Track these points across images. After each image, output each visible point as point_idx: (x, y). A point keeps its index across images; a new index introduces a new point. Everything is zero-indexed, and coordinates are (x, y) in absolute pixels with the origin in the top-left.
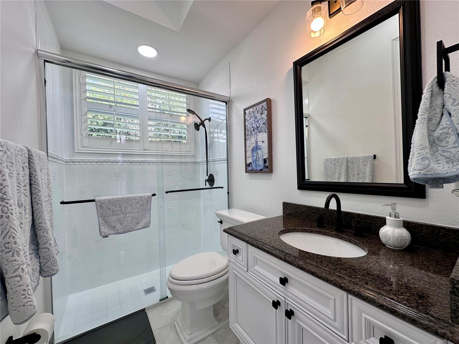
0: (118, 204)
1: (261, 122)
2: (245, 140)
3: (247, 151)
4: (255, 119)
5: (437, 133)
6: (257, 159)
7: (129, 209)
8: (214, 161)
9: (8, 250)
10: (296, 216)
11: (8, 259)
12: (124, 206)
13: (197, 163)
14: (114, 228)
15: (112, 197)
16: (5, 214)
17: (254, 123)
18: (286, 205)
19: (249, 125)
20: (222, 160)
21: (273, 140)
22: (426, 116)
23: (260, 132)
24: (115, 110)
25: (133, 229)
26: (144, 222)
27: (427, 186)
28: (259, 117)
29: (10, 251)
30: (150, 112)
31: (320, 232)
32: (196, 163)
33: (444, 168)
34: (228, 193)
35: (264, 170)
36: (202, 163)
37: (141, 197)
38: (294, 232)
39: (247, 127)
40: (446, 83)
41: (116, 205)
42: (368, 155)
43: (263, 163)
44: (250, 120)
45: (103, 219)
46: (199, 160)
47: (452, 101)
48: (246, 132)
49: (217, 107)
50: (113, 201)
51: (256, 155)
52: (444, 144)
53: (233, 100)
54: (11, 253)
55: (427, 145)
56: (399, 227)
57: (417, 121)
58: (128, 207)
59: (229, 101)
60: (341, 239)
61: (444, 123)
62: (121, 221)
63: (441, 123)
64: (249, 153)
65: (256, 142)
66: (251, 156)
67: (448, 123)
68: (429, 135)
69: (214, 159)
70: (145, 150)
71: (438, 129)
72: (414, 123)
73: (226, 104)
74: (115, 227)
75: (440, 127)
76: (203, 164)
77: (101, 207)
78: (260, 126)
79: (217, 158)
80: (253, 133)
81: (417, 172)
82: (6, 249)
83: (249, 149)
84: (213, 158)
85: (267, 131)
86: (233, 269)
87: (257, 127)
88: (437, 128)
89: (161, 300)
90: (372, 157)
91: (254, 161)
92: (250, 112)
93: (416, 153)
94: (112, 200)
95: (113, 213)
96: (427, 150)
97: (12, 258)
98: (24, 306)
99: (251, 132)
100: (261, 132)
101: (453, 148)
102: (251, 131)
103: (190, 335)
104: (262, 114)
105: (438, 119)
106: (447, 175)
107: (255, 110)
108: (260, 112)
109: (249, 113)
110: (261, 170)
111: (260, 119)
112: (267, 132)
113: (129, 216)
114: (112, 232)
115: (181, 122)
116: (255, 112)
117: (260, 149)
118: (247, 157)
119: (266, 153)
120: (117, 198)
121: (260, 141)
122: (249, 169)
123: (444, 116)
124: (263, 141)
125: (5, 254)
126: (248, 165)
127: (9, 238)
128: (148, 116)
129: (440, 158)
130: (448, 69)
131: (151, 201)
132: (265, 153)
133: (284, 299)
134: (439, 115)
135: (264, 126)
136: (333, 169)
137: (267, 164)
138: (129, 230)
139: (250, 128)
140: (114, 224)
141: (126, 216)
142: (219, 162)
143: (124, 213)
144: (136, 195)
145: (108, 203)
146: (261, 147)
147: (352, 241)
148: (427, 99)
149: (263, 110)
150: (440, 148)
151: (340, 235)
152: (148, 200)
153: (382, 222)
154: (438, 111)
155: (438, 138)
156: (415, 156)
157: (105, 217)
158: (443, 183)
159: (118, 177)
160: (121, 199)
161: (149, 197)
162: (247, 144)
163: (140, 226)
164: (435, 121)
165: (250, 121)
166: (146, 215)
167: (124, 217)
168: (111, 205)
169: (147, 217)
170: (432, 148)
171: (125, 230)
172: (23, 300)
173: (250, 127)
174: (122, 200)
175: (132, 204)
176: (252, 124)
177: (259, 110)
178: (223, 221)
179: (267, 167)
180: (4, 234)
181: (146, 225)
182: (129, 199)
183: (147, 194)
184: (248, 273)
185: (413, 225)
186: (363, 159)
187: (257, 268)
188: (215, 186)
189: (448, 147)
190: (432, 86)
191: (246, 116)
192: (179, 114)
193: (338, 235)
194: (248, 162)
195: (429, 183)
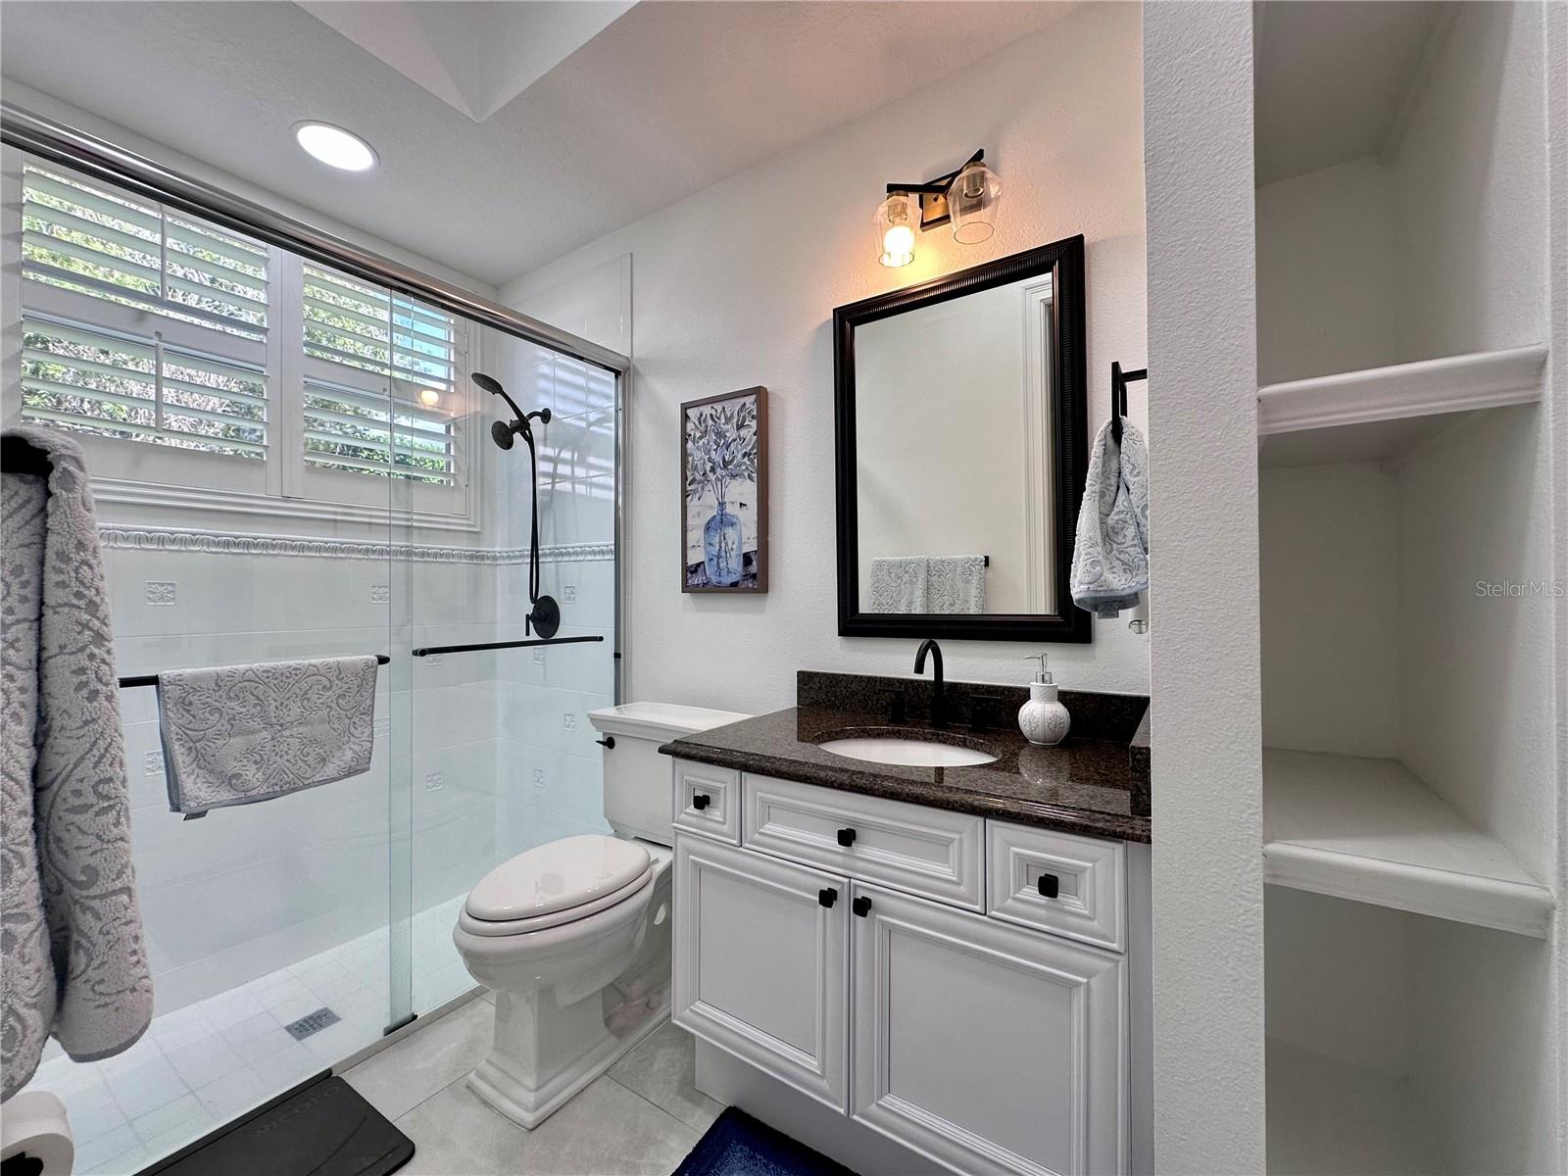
0: (252, 693)
1: (738, 451)
2: (685, 495)
3: (689, 528)
4: (720, 438)
5: (1113, 518)
6: (724, 554)
7: (296, 710)
8: (562, 554)
9: (106, 804)
10: (832, 706)
11: (104, 833)
12: (276, 701)
13: (488, 558)
14: (230, 780)
15: (229, 668)
16: (104, 688)
17: (716, 450)
18: (806, 680)
19: (697, 455)
20: (594, 553)
21: (770, 504)
22: (1097, 488)
23: (733, 477)
24: (158, 334)
25: (306, 782)
26: (349, 754)
27: (1095, 615)
28: (731, 435)
29: (111, 807)
30: (313, 361)
31: (900, 734)
32: (482, 558)
33: (1120, 581)
34: (617, 656)
35: (743, 585)
36: (509, 557)
37: (339, 669)
38: (840, 739)
39: (690, 459)
40: (1124, 436)
41: (242, 695)
42: (973, 557)
43: (741, 565)
44: (701, 438)
45: (190, 749)
46: (494, 547)
47: (1131, 467)
48: (689, 473)
49: (580, 381)
50: (232, 683)
51: (720, 542)
52: (1120, 539)
53: (640, 370)
54: (114, 812)
55: (1099, 541)
56: (1050, 700)
57: (1085, 494)
58: (290, 701)
59: (628, 369)
60: (944, 743)
61: (1120, 503)
62: (260, 755)
63: (1117, 504)
64: (696, 536)
65: (722, 504)
66: (702, 543)
67: (1125, 503)
68: (1102, 522)
69: (558, 546)
70: (287, 499)
71: (1113, 513)
72: (1080, 499)
73: (616, 377)
74: (237, 776)
75: (1116, 510)
76: (513, 561)
77: (185, 705)
78: (732, 460)
79: (572, 544)
80: (712, 477)
81: (1084, 587)
82: (101, 802)
83: (697, 524)
84: (556, 543)
85: (755, 475)
86: (690, 854)
87: (726, 464)
88: (1112, 510)
89: (389, 1031)
90: (981, 561)
91: (711, 559)
92: (701, 415)
93: (1084, 552)
94: (228, 676)
95: (229, 727)
96: (1099, 549)
97: (115, 831)
98: (133, 990)
99: (703, 474)
100: (737, 478)
101: (1131, 546)
102: (705, 470)
103: (537, 1089)
104: (740, 427)
105: (1113, 495)
106: (1124, 593)
107: (719, 412)
108: (735, 420)
109: (699, 419)
110: (734, 585)
111: (734, 440)
112: (756, 480)
113: (295, 734)
114: (226, 795)
115: (422, 407)
116: (719, 418)
117: (733, 525)
118: (689, 544)
119: (751, 537)
120: (247, 671)
121: (733, 503)
122: (695, 580)
123: (1121, 490)
124: (741, 504)
125: (96, 816)
126: (690, 570)
127: (111, 765)
128: (305, 376)
129: (1117, 563)
130: (1125, 413)
131: (375, 681)
132: (748, 539)
133: (847, 880)
134: (1114, 489)
135: (748, 463)
136: (894, 589)
137: (754, 569)
138: (292, 786)
139: (702, 462)
140: (233, 767)
141: (282, 736)
142: (582, 558)
143: (272, 725)
144: (322, 660)
145: (214, 690)
146: (735, 520)
147: (968, 743)
148: (1098, 457)
149: (744, 418)
150: (1115, 546)
151: (943, 735)
152: (363, 680)
153: (1023, 695)
154: (1113, 480)
155: (1113, 528)
156: (1081, 559)
157: (199, 741)
158: (1120, 609)
159: (162, 598)
160: (266, 675)
161: (368, 665)
162: (689, 509)
163: (331, 770)
164: (1109, 499)
165: (701, 443)
166: (353, 730)
167: (273, 739)
168: (224, 697)
169: (359, 738)
170: (1105, 544)
171: (276, 784)
172: (133, 971)
173: (701, 458)
174: (268, 677)
175: (306, 693)
176: (710, 451)
177: (732, 414)
178: (615, 739)
179: (754, 576)
180: (99, 751)
181: (357, 765)
182: (296, 675)
183: (361, 657)
184: (741, 849)
185: (1073, 696)
186: (963, 566)
187: (770, 828)
188: (558, 636)
189: (1126, 545)
190: (1105, 436)
191: (690, 426)
192: (417, 380)
193: (938, 735)
194: (692, 560)
195: (1099, 609)
